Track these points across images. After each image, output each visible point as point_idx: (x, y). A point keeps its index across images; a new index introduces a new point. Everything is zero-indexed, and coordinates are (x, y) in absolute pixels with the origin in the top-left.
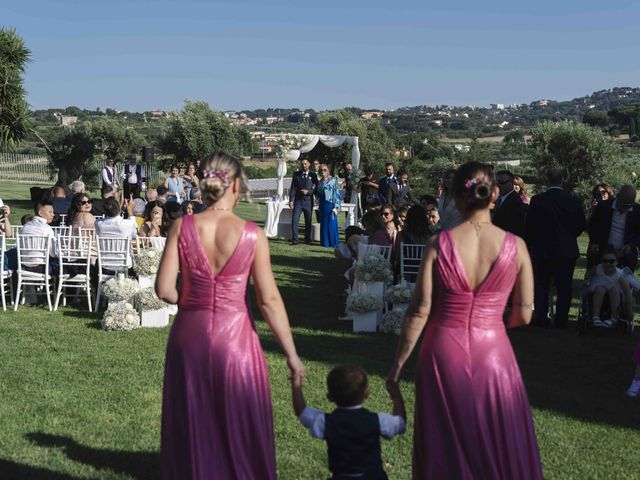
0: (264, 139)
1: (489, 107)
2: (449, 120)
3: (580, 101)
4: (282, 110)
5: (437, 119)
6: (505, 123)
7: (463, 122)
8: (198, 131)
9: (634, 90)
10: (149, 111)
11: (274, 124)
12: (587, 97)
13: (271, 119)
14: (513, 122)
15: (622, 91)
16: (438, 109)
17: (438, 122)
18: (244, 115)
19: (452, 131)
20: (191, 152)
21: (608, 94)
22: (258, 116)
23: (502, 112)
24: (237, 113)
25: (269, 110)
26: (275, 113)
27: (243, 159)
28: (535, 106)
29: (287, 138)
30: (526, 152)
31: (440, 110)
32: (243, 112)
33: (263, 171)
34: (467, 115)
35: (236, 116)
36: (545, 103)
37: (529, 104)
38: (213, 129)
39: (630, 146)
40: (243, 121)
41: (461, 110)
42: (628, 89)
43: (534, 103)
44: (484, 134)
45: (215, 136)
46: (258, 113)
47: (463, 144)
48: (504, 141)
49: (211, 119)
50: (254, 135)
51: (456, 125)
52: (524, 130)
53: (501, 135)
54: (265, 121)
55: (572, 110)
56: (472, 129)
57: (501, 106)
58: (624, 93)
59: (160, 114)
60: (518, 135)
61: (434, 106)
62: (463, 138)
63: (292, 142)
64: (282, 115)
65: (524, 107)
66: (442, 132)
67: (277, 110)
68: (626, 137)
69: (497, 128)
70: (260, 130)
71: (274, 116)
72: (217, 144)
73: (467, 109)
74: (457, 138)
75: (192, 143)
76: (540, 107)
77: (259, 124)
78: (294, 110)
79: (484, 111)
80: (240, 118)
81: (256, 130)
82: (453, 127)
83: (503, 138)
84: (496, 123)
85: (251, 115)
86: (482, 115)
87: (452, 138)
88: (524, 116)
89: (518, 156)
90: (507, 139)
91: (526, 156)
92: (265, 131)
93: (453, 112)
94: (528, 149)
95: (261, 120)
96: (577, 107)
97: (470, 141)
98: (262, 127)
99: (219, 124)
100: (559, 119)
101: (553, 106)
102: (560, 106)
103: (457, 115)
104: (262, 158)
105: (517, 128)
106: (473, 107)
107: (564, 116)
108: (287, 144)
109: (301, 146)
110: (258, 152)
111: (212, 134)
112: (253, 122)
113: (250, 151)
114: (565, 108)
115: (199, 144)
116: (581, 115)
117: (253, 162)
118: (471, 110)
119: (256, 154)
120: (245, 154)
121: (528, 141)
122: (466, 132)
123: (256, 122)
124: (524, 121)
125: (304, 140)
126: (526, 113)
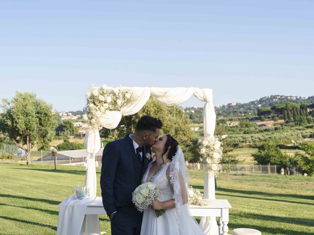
0: (81, 126)
3: (253, 103)
7: (192, 115)
9: (281, 96)
12: (257, 101)
15: (275, 97)
18: (70, 114)
21: (268, 99)
22: (78, 114)
24: (66, 113)
27: (69, 138)
28: (229, 106)
29: (102, 93)
30: (229, 130)
32: (70, 112)
33: (81, 145)
34: (193, 111)
35: (66, 114)
36: (235, 104)
37: (226, 105)
38: (38, 113)
39: (286, 125)
40: (69, 117)
41: (190, 109)
42: (278, 96)
43: (229, 104)
45: (40, 119)
47: (194, 127)
50: (75, 124)
52: (225, 118)
54: (82, 117)
55: (250, 108)
56: (197, 119)
58: (276, 98)
60: (223, 121)
65: (224, 106)
68: (282, 121)
70: (79, 122)
72: (40, 124)
73: (193, 108)
76: (232, 106)
77: (79, 118)
80: (68, 115)
81: (77, 121)
85: (74, 114)
88: (224, 111)
90: (218, 124)
92: (82, 122)
93: (186, 110)
95: (80, 116)
96: (252, 106)
97: (197, 125)
98: (80, 120)
99: (43, 109)
100: (243, 112)
101: (240, 106)
102: (243, 106)
103: (188, 111)
104: (80, 137)
105: (221, 118)
106: (196, 107)
107: (245, 111)
108: (100, 102)
109: (122, 106)
110: (78, 134)
111: (38, 117)
112: (75, 118)
113: (73, 133)
114: (245, 106)
115: (26, 125)
116: (254, 110)
117: (75, 139)
118: (195, 109)
119: (76, 135)
120: (70, 135)
121: (230, 124)
122: (194, 120)
123: (77, 117)
124: (225, 114)
125: (128, 96)
126: (225, 110)
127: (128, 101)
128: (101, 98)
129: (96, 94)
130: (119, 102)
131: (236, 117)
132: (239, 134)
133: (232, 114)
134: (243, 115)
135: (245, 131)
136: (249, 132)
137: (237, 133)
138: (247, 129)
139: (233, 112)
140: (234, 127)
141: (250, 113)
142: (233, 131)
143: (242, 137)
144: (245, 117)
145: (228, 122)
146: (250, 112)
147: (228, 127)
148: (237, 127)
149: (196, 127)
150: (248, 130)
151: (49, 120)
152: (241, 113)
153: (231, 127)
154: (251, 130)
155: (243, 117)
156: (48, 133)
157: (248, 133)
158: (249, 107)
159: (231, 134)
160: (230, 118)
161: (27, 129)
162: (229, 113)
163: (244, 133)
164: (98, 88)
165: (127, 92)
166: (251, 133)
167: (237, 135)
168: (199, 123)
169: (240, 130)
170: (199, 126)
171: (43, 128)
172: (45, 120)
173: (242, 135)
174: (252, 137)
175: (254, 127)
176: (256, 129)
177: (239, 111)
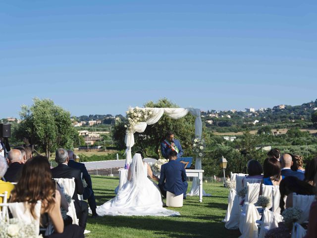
0: (88, 135)
1: (244, 111)
2: (218, 120)
3: (307, 105)
4: (99, 116)
5: (208, 120)
6: (257, 121)
7: (227, 121)
8: (45, 122)
10: (5, 118)
11: (94, 125)
12: (312, 103)
13: (92, 122)
14: (262, 120)
16: (209, 113)
17: (210, 122)
19: (219, 127)
20: (39, 138)
22: (82, 120)
23: (254, 114)
25: (90, 116)
26: (95, 118)
28: (276, 109)
29: (135, 111)
30: (274, 141)
31: (211, 113)
33: (88, 158)
34: (229, 116)
36: (283, 107)
37: (272, 108)
38: (56, 120)
41: (225, 113)
43: (276, 107)
44: (243, 129)
45: (59, 127)
46: (83, 118)
47: (230, 136)
48: (258, 133)
49: (55, 112)
50: (81, 133)
51: (222, 123)
52: (270, 126)
53: (254, 129)
54: (87, 124)
55: (303, 112)
56: (234, 126)
57: (252, 110)
59: (13, 120)
60: (267, 129)
61: (206, 111)
62: (228, 132)
63: (140, 115)
64: (99, 119)
65: (269, 110)
66: (213, 128)
67: (96, 116)
69: (252, 125)
70: (85, 130)
71: (94, 120)
72: (60, 132)
73: (229, 113)
74: (224, 132)
75: (40, 132)
76: (280, 110)
77: (84, 125)
78: (108, 116)
79: (241, 113)
81: (82, 129)
82: (220, 125)
83: (257, 131)
84: (250, 121)
85: (78, 120)
86: (240, 116)
87: (221, 132)
88: (269, 116)
89: (269, 144)
90: (260, 132)
91: (275, 143)
92: (89, 130)
93: (220, 115)
94: (275, 139)
95: (85, 123)
96: (306, 109)
97: (234, 134)
98: (86, 128)
99: (62, 116)
100: (293, 117)
101: (289, 109)
102: (293, 109)
103: (223, 116)
104: (87, 149)
105: (265, 125)
106: (233, 111)
107: (297, 116)
108: (135, 117)
109: (148, 119)
110: (84, 145)
111: (56, 124)
112: (79, 125)
113: (78, 144)
114: (297, 110)
115: (46, 133)
116: (308, 115)
117: (81, 152)
118: (232, 113)
119: (82, 146)
120: (75, 147)
121: (275, 133)
122: (229, 128)
123: (81, 124)
124: (270, 120)
125: (151, 113)
126: (270, 114)
127: (150, 116)
128: (135, 114)
129: (132, 112)
130: (146, 117)
131: (284, 124)
132: (287, 145)
133: (279, 120)
134: (293, 121)
135: (294, 142)
136: (300, 142)
137: (284, 145)
138: (297, 139)
139: (281, 117)
140: (280, 136)
141: (303, 119)
142: (280, 142)
143: (289, 149)
144: (295, 124)
145: (273, 131)
146: (304, 117)
147: (273, 137)
148: (284, 136)
149: (233, 136)
150: (297, 141)
151: (67, 128)
152: (291, 118)
153: (277, 137)
154: (302, 140)
155: (293, 124)
156: (67, 141)
157: (297, 144)
158: (301, 110)
159: (276, 145)
160: (277, 125)
161: (47, 137)
162: (276, 119)
163: (293, 144)
164: (133, 109)
165: (150, 111)
166: (302, 144)
167: (284, 147)
168: (236, 132)
169: (288, 141)
170: (235, 136)
171: (63, 136)
172: (63, 128)
173: (289, 147)
174: (302, 149)
175: (307, 136)
176: (308, 139)
177: (288, 115)
